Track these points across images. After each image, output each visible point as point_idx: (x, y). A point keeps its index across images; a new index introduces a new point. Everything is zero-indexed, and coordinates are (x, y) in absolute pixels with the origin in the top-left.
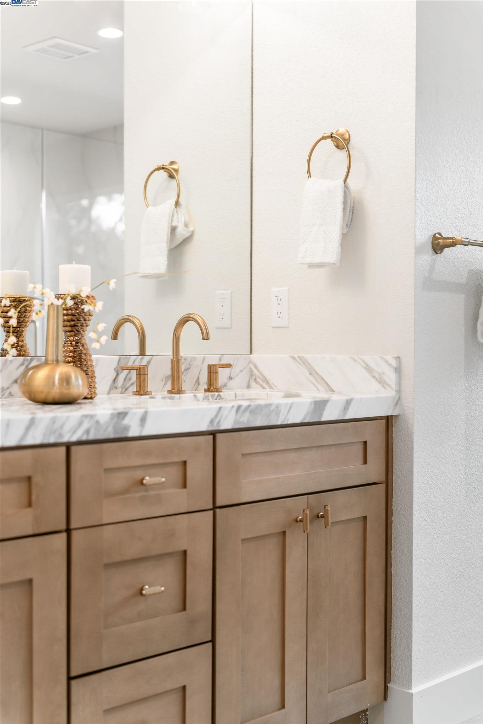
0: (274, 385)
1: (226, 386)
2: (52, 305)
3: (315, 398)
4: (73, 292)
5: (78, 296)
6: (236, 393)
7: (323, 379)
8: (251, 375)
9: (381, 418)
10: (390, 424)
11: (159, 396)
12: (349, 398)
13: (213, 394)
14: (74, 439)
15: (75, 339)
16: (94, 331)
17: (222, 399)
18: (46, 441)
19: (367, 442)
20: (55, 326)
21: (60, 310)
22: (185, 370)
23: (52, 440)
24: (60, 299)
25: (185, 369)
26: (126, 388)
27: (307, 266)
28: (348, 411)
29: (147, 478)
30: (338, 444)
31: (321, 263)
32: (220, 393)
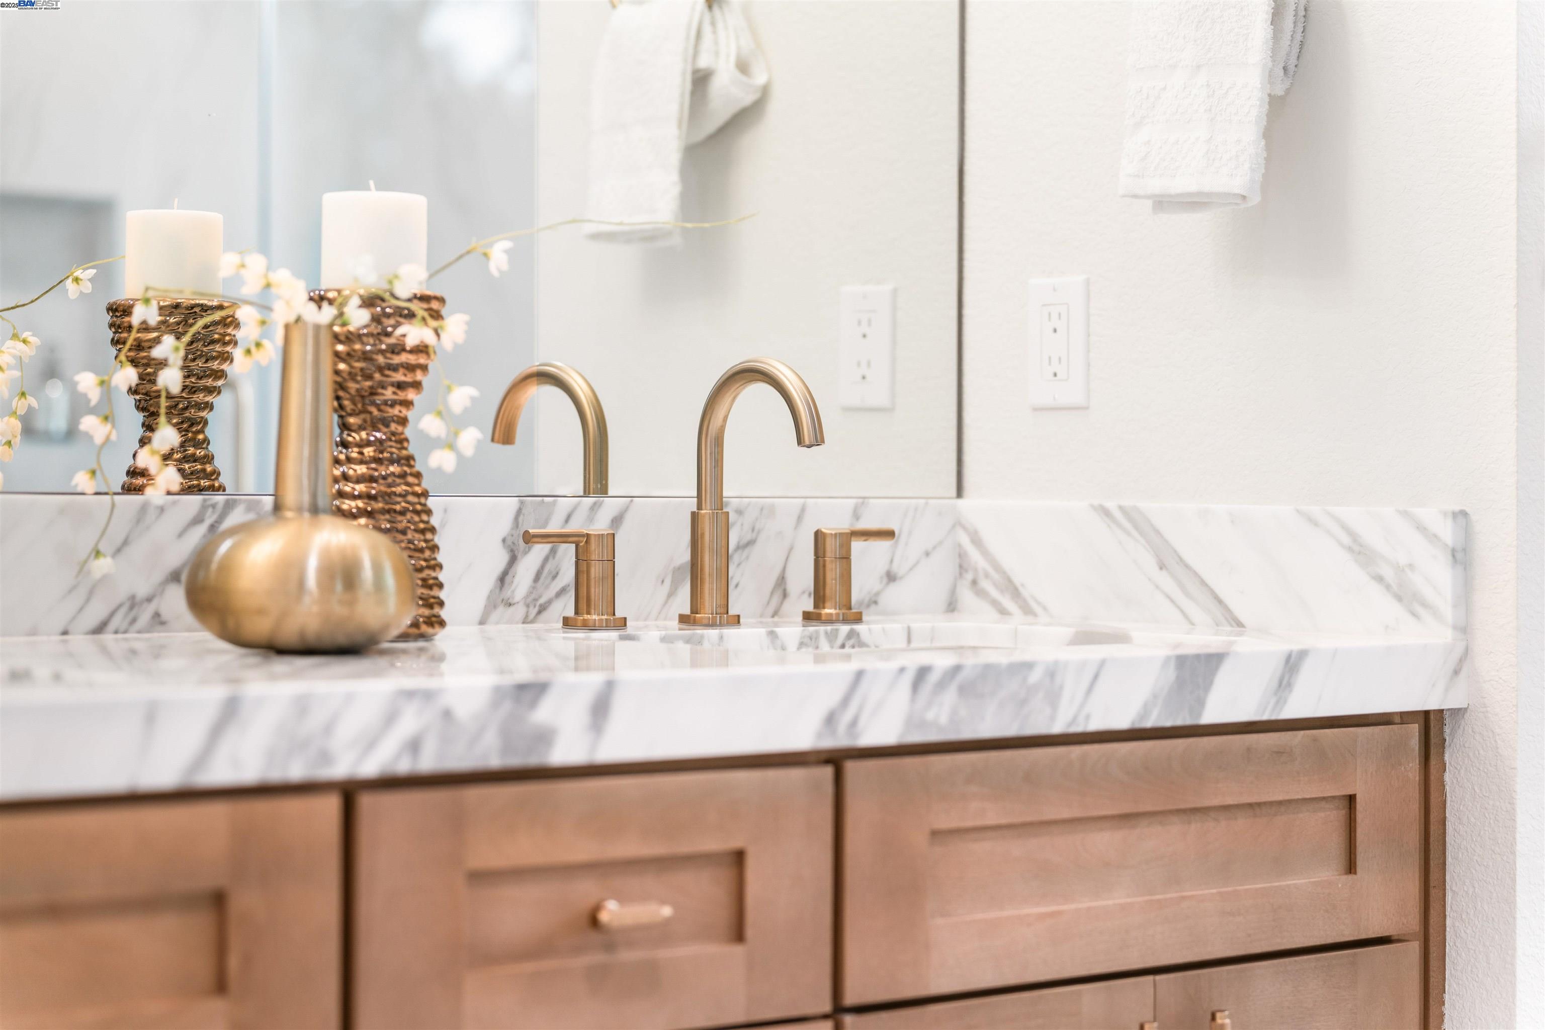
0: (1039, 603)
1: (876, 602)
2: (300, 324)
3: (1177, 646)
4: (372, 282)
5: (387, 296)
6: (909, 629)
7: (1203, 583)
8: (961, 566)
9: (1405, 717)
10: (1433, 740)
11: (652, 636)
12: (1296, 647)
13: (832, 629)
14: (370, 768)
15: (372, 438)
16: (439, 414)
17: (861, 644)
18: (277, 774)
19: (1357, 796)
20: (309, 394)
21: (325, 338)
22: (738, 548)
23: (296, 772)
24: (325, 304)
25: (739, 543)
26: (541, 605)
27: (1149, 203)
28: (1291, 691)
29: (612, 906)
30: (1259, 805)
31: (1199, 194)
32: (857, 627)
